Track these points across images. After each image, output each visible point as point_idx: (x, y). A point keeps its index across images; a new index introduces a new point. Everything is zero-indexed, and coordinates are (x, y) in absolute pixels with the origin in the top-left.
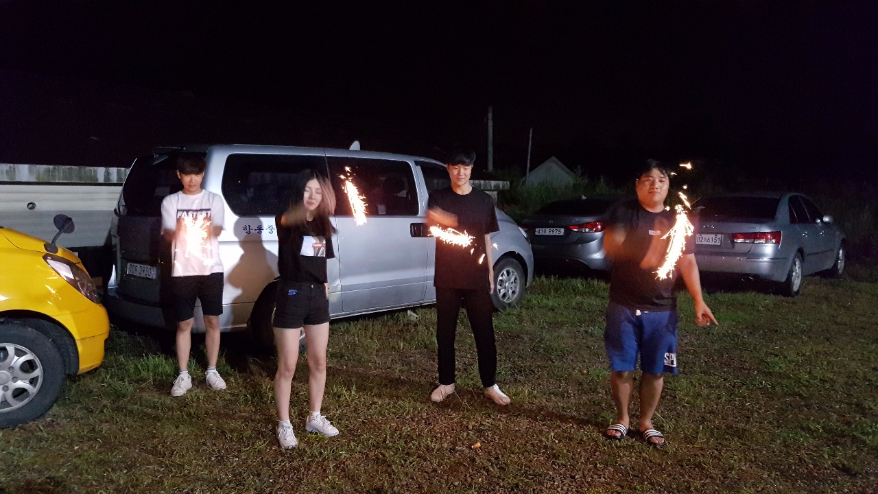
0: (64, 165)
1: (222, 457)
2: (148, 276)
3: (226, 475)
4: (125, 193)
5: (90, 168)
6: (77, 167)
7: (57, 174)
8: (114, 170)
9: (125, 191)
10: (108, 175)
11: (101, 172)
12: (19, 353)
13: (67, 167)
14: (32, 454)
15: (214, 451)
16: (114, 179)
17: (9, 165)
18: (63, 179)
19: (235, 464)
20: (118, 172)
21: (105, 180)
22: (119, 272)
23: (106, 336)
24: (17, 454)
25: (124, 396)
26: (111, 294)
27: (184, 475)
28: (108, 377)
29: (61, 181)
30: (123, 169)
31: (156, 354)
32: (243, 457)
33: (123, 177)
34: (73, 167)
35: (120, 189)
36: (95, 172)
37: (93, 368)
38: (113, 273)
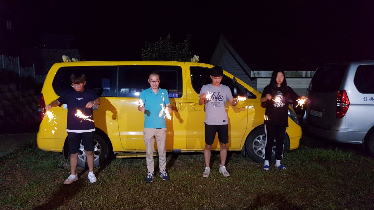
2: (319, 116)
4: (312, 82)
5: (300, 71)
6: (295, 71)
10: (306, 74)
11: (304, 73)
13: (291, 71)
16: (309, 75)
20: (311, 73)
25: (305, 161)
26: (304, 122)
30: (313, 71)
31: (320, 148)
36: (302, 73)
37: (295, 149)
38: (305, 114)
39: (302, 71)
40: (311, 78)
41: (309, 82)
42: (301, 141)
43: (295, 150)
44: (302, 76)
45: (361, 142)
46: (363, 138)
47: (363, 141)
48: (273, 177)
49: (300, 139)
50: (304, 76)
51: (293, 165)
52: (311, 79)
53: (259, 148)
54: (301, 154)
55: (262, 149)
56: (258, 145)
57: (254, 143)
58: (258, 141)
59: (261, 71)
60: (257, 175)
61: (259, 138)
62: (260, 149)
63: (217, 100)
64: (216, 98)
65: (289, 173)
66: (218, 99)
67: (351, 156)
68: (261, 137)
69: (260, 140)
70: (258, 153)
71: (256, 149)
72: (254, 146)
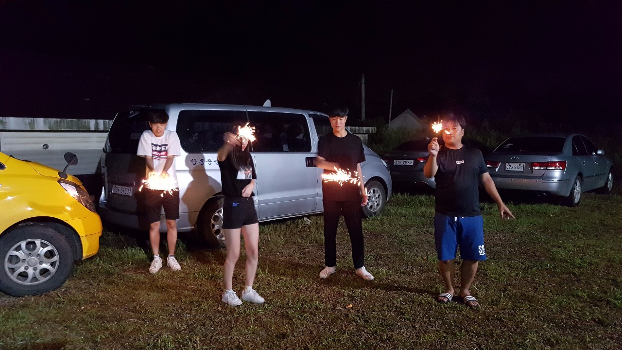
0: (66, 118)
1: (179, 314)
2: (126, 194)
3: (182, 325)
4: (110, 137)
5: (85, 120)
6: (76, 120)
7: (62, 124)
8: (101, 122)
9: (110, 136)
10: (97, 124)
11: (92, 123)
12: (44, 245)
13: (69, 119)
14: (55, 312)
15: (173, 310)
16: (101, 127)
17: (30, 119)
18: (67, 128)
19: (188, 318)
20: (104, 122)
21: (95, 128)
22: (107, 192)
23: (100, 234)
24: (44, 311)
25: (113, 274)
26: (102, 206)
27: (154, 326)
28: (101, 262)
29: (65, 129)
30: (107, 121)
31: (133, 247)
32: (194, 314)
33: (107, 126)
34: (74, 119)
35: (107, 134)
36: (89, 123)
37: (92, 255)
38: (103, 192)
39: (89, 120)
41: (105, 139)
43: (91, 259)
44: (90, 128)
45: (192, 227)
46: (196, 220)
47: (196, 225)
49: (101, 238)
50: (93, 128)
53: (20, 267)
54: (103, 262)
55: (26, 268)
56: (17, 263)
57: (7, 259)
58: (16, 253)
59: (7, 118)
61: (19, 249)
62: (22, 269)
68: (23, 244)
69: (21, 251)
70: (17, 278)
71: (13, 270)
72: (7, 265)
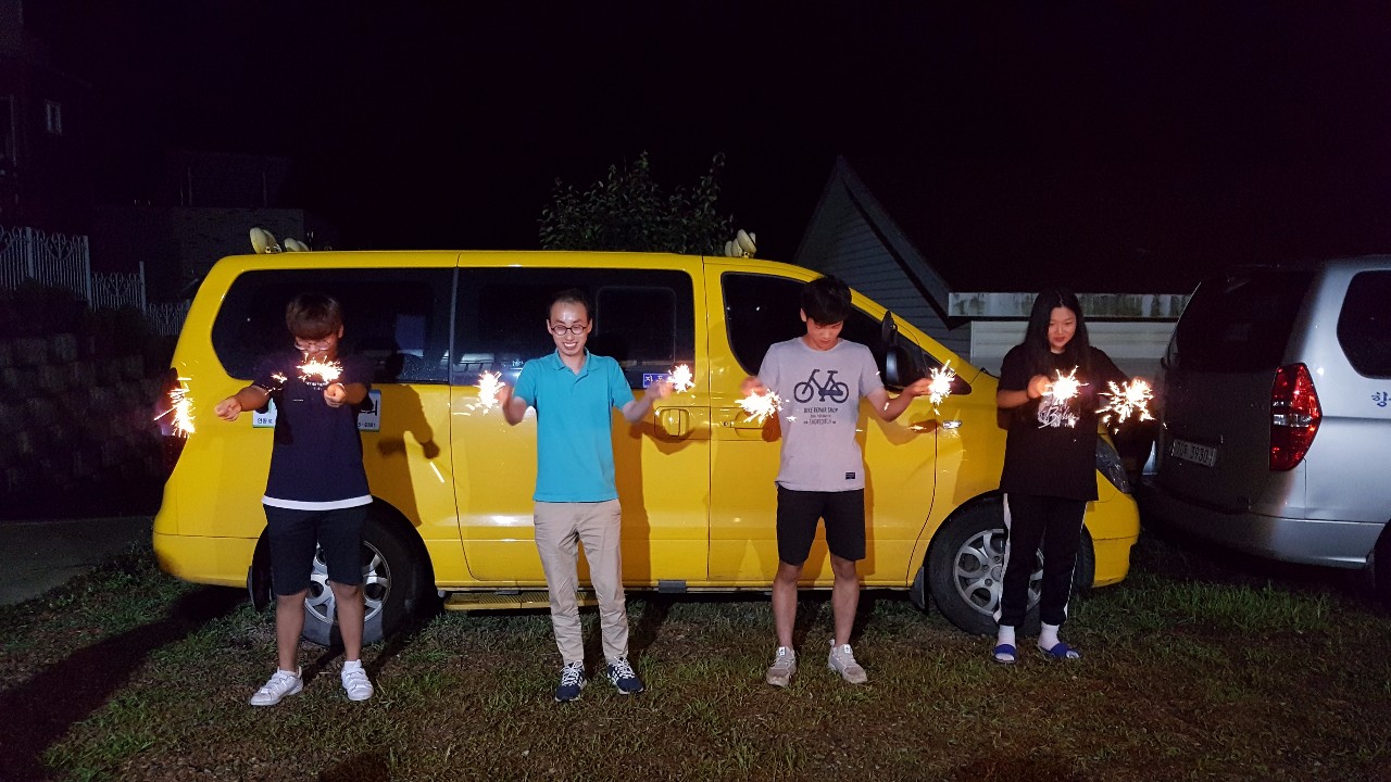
0: (1095, 292)
2: (1202, 462)
4: (1180, 333)
5: (1132, 296)
6: (1114, 295)
8: (1166, 299)
9: (1178, 329)
10: (1157, 304)
11: (1147, 301)
15: (1282, 741)
16: (1166, 311)
21: (1152, 313)
22: (1161, 449)
23: (1133, 541)
26: (1146, 483)
31: (1206, 582)
34: (1109, 295)
36: (1140, 302)
37: (1112, 582)
38: (1153, 453)
39: (1140, 296)
40: (1175, 320)
41: (1168, 337)
42: (1137, 554)
43: (1111, 589)
44: (1141, 313)
45: (1363, 560)
46: (1372, 545)
47: (1372, 556)
48: (1031, 688)
49: (1133, 548)
50: (1147, 313)
51: (1106, 642)
52: (1173, 326)
53: (978, 578)
54: (1135, 602)
55: (989, 582)
56: (973, 570)
57: (957, 560)
58: (974, 551)
59: (985, 294)
60: (971, 681)
61: (978, 544)
62: (981, 583)
63: (827, 397)
64: (822, 392)
65: (1091, 673)
66: (831, 393)
67: (1322, 613)
68: (987, 537)
69: (982, 550)
70: (972, 598)
71: (965, 582)
72: (958, 571)
